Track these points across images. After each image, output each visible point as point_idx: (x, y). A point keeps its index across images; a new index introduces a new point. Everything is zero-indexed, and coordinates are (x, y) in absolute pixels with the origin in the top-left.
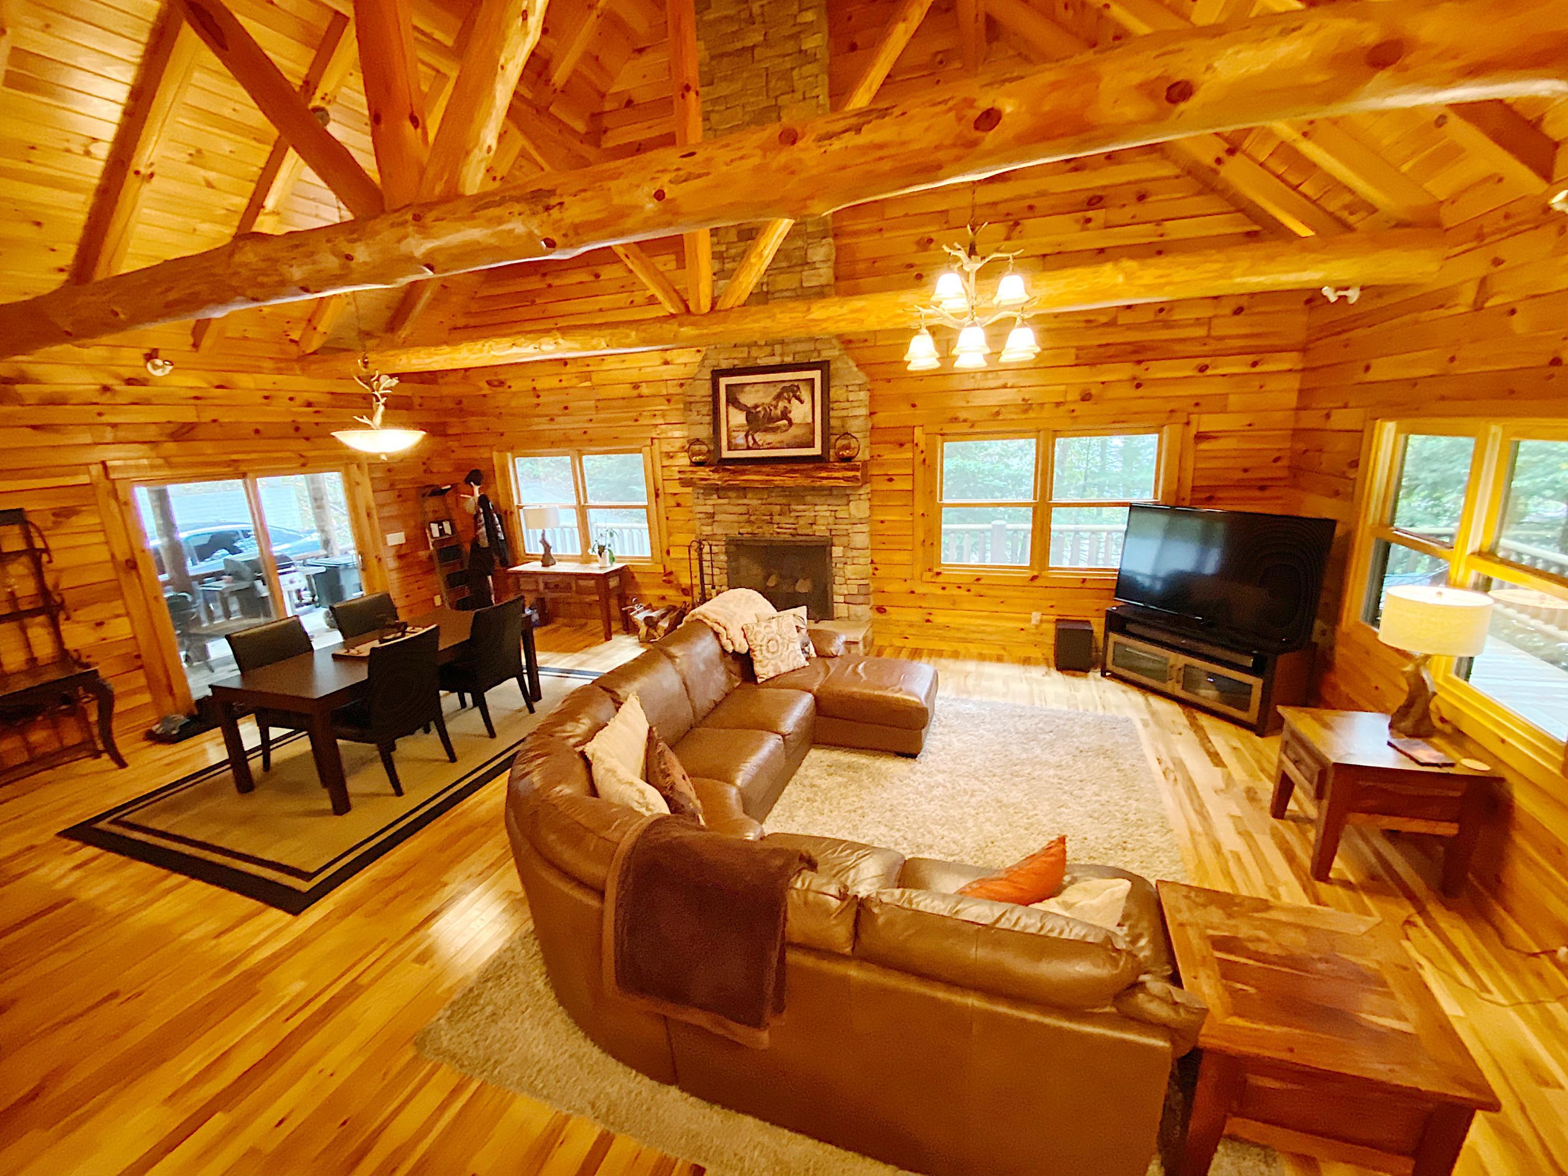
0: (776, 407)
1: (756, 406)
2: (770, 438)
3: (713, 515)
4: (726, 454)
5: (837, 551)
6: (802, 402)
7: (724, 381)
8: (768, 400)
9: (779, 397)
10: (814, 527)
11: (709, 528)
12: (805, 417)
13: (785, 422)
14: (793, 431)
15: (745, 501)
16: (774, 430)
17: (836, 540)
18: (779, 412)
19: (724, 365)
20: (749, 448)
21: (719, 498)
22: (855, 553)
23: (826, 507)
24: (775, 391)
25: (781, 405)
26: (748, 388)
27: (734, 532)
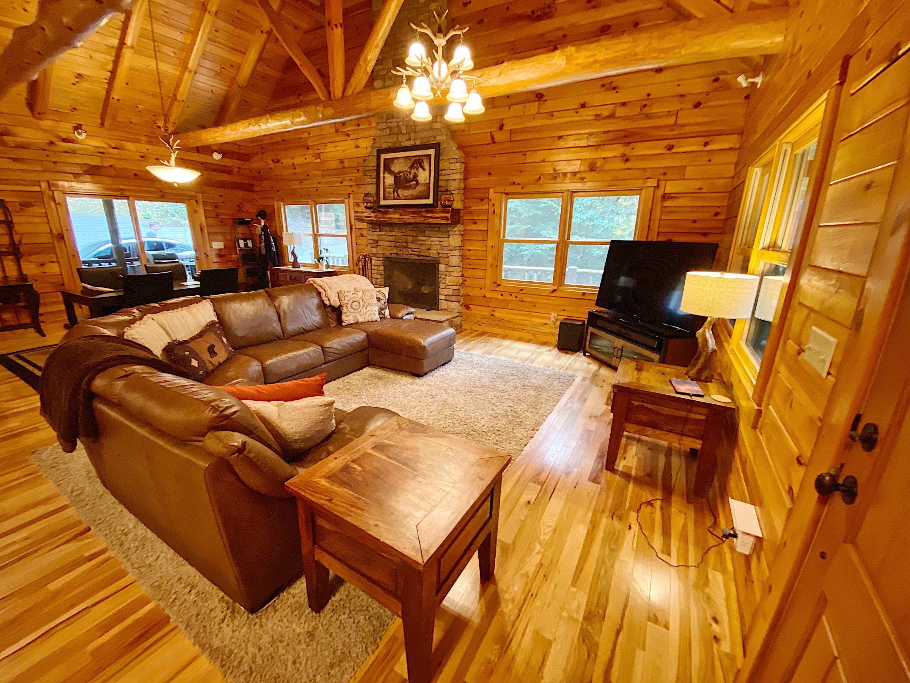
0: (410, 173)
1: (399, 172)
2: (407, 193)
3: (377, 241)
4: (383, 203)
5: (442, 267)
6: (424, 170)
7: (383, 156)
8: (406, 168)
9: (412, 167)
10: (430, 251)
11: (375, 250)
12: (425, 180)
13: (414, 183)
14: (420, 188)
15: (394, 233)
16: (409, 188)
17: (441, 260)
18: (411, 176)
19: (384, 146)
20: (395, 199)
21: (380, 231)
22: (451, 269)
23: (436, 239)
24: (410, 163)
25: (413, 171)
26: (396, 161)
27: (388, 252)
